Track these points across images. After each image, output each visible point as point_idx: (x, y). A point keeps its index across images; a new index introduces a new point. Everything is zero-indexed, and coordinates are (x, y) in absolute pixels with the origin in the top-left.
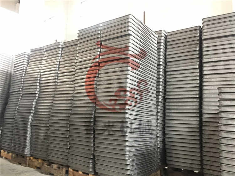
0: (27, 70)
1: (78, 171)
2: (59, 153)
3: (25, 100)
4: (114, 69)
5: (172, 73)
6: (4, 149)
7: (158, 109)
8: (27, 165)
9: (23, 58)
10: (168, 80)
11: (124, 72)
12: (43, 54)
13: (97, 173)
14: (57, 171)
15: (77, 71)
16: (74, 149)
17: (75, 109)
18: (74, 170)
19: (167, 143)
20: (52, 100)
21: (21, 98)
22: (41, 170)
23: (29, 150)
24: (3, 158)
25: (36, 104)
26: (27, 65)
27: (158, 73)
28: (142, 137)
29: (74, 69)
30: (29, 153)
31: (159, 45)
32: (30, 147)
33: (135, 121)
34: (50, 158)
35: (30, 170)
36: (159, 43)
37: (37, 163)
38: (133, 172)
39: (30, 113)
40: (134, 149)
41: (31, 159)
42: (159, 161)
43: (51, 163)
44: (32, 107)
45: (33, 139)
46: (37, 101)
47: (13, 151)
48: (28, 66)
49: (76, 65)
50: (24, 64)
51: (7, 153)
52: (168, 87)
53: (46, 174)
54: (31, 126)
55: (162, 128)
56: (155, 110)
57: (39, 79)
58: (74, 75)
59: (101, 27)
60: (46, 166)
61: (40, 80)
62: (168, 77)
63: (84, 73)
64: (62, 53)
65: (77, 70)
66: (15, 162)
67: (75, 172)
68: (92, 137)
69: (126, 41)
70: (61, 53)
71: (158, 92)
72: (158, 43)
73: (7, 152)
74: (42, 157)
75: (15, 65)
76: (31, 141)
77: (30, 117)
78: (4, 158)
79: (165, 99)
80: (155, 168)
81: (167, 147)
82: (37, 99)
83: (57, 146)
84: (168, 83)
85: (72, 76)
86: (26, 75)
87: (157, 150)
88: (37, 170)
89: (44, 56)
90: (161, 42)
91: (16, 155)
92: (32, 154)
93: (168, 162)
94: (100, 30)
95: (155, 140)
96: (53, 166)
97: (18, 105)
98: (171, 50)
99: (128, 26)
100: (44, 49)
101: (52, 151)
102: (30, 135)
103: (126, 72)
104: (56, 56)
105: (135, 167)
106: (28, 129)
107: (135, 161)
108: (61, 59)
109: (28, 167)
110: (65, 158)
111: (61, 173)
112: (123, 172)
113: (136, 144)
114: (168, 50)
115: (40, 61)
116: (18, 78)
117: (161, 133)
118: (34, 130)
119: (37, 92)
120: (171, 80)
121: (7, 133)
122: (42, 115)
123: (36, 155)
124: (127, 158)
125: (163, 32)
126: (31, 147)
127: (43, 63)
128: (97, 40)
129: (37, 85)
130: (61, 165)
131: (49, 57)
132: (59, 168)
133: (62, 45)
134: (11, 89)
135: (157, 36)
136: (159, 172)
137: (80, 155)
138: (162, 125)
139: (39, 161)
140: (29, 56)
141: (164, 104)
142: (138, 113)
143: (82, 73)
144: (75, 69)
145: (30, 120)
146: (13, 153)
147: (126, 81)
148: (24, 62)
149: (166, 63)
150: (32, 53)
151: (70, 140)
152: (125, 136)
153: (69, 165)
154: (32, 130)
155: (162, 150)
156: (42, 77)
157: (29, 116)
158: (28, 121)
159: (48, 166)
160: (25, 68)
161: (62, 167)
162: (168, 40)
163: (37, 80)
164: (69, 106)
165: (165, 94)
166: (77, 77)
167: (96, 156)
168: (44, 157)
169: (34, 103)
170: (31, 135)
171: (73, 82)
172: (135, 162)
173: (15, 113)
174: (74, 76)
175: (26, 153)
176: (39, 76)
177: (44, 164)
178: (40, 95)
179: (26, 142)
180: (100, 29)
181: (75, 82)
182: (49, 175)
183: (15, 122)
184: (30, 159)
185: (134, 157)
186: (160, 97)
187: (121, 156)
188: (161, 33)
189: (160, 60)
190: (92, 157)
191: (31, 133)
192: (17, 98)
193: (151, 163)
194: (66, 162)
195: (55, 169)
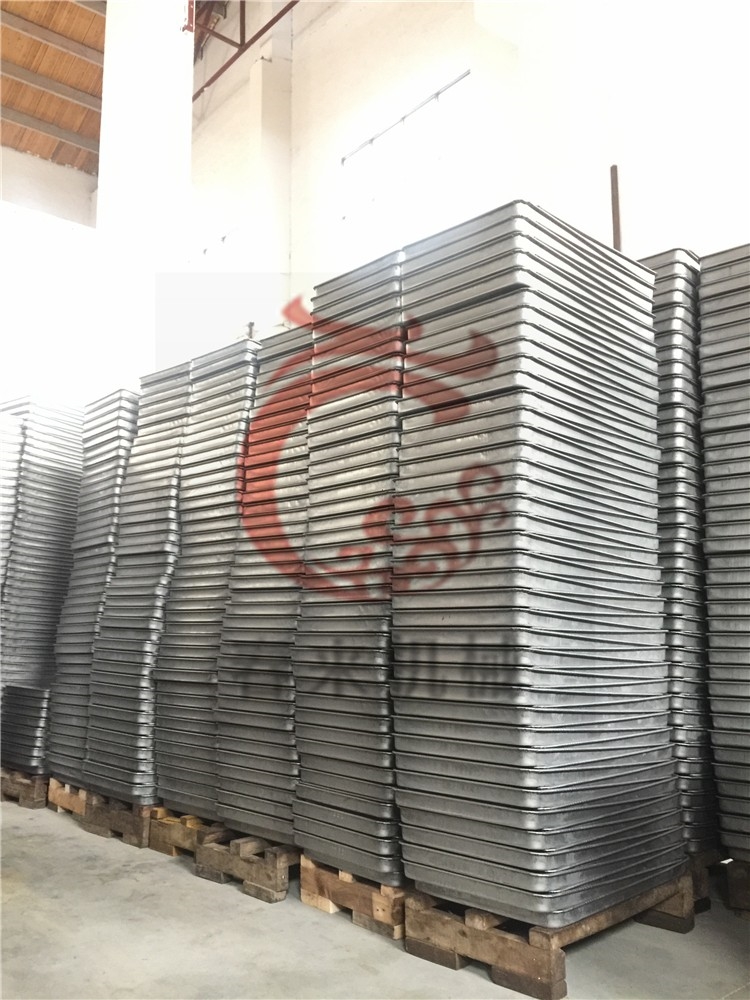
0: (133, 461)
1: (335, 871)
2: (262, 793)
3: (130, 581)
4: (459, 440)
5: (730, 438)
6: (59, 775)
7: (670, 601)
8: (145, 841)
9: (115, 414)
10: (711, 471)
11: (502, 451)
12: (188, 394)
13: (412, 882)
14: (254, 867)
15: (314, 456)
16: (317, 779)
17: (312, 613)
18: (320, 865)
19: (721, 755)
20: (227, 575)
21: (114, 574)
22: (195, 862)
23: (151, 779)
24: (56, 811)
25: (168, 594)
26: (131, 441)
27: (666, 444)
28: (596, 728)
29: (303, 448)
30: (149, 792)
31: (662, 315)
32: (151, 766)
33: (561, 662)
34: (227, 815)
35: (154, 862)
36: (663, 308)
37: (180, 831)
38: (561, 885)
39: (148, 630)
40: (560, 783)
41: (159, 816)
42: (686, 835)
43: (231, 834)
44: (153, 608)
45: (163, 736)
46: (170, 583)
47: (90, 785)
48: (135, 443)
49: (310, 431)
50: (119, 438)
51: (71, 792)
52: (713, 501)
53: (214, 876)
54: (155, 682)
55: (694, 687)
56: (659, 607)
57: (173, 492)
58: (306, 471)
59: (400, 264)
60: (213, 845)
61: (177, 497)
62: (711, 456)
63: (342, 462)
64: (257, 382)
65: (314, 449)
66: (98, 828)
67: (326, 876)
68: (384, 729)
69: (506, 316)
70: (254, 384)
71: (667, 527)
72: (656, 309)
73: (72, 787)
74: (198, 809)
75: (86, 441)
76: (154, 745)
77: (148, 647)
78: (60, 810)
79: (701, 558)
80: (666, 866)
81: (722, 772)
82: (172, 575)
83: (251, 764)
84: (714, 486)
85: (298, 478)
86: (129, 480)
87: (677, 785)
88: (181, 862)
89: (192, 399)
90: (673, 305)
91: (103, 800)
92: (161, 794)
93: (729, 840)
94: (400, 279)
95: (664, 741)
96: (238, 846)
97: (104, 600)
98: (722, 334)
99: (514, 252)
100: (187, 373)
101: (234, 787)
102: (151, 718)
103: (510, 452)
104: (234, 396)
105: (571, 861)
106: (143, 696)
107: (569, 836)
108: (252, 408)
109: (149, 846)
110: (285, 813)
111: (269, 878)
112: (518, 880)
113: (567, 759)
114: (706, 337)
115: (176, 423)
116: (102, 494)
117: (691, 707)
118: (166, 701)
119: (168, 548)
120: (727, 472)
121: (68, 711)
122: (194, 639)
123: (177, 799)
124: (531, 824)
125: (680, 256)
126: (154, 769)
127: (187, 430)
128: (386, 319)
129: (167, 520)
130: (273, 843)
131: (210, 403)
132: (261, 855)
133: (255, 352)
134: (77, 537)
135: (650, 279)
136: (686, 883)
137: (341, 806)
138: (692, 673)
139: (189, 825)
140: (135, 403)
141: (701, 579)
142: (574, 626)
143: (334, 463)
144: (307, 447)
145: (148, 660)
146: (92, 790)
147: (513, 487)
148: (118, 428)
149: (699, 394)
150: (147, 390)
151: (301, 741)
152: (518, 728)
153: (298, 843)
154: (155, 698)
155: (699, 783)
156: (185, 484)
157: (142, 642)
158: (142, 664)
159: (223, 847)
160: (122, 452)
161: (272, 853)
162: (704, 292)
163: (169, 498)
164: (289, 600)
165: (701, 532)
166: (315, 481)
167: (403, 812)
168: (205, 811)
169: (159, 592)
170: (155, 721)
171: (303, 501)
172: (571, 840)
173: (94, 633)
174: (305, 476)
175: (136, 793)
176: (174, 482)
177: (207, 838)
178: (180, 557)
179: (137, 749)
180: (398, 272)
181: (307, 502)
182: (227, 882)
183: (95, 666)
184: (153, 816)
185: (563, 816)
186: (679, 548)
187: (503, 813)
188: (673, 263)
189: (672, 384)
190: (387, 815)
191: (155, 710)
192: (98, 570)
193: (647, 846)
194: (288, 829)
195: (247, 861)
